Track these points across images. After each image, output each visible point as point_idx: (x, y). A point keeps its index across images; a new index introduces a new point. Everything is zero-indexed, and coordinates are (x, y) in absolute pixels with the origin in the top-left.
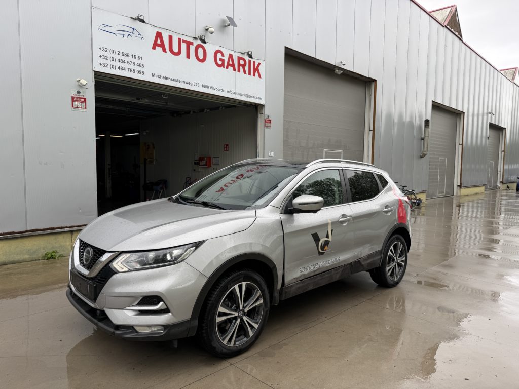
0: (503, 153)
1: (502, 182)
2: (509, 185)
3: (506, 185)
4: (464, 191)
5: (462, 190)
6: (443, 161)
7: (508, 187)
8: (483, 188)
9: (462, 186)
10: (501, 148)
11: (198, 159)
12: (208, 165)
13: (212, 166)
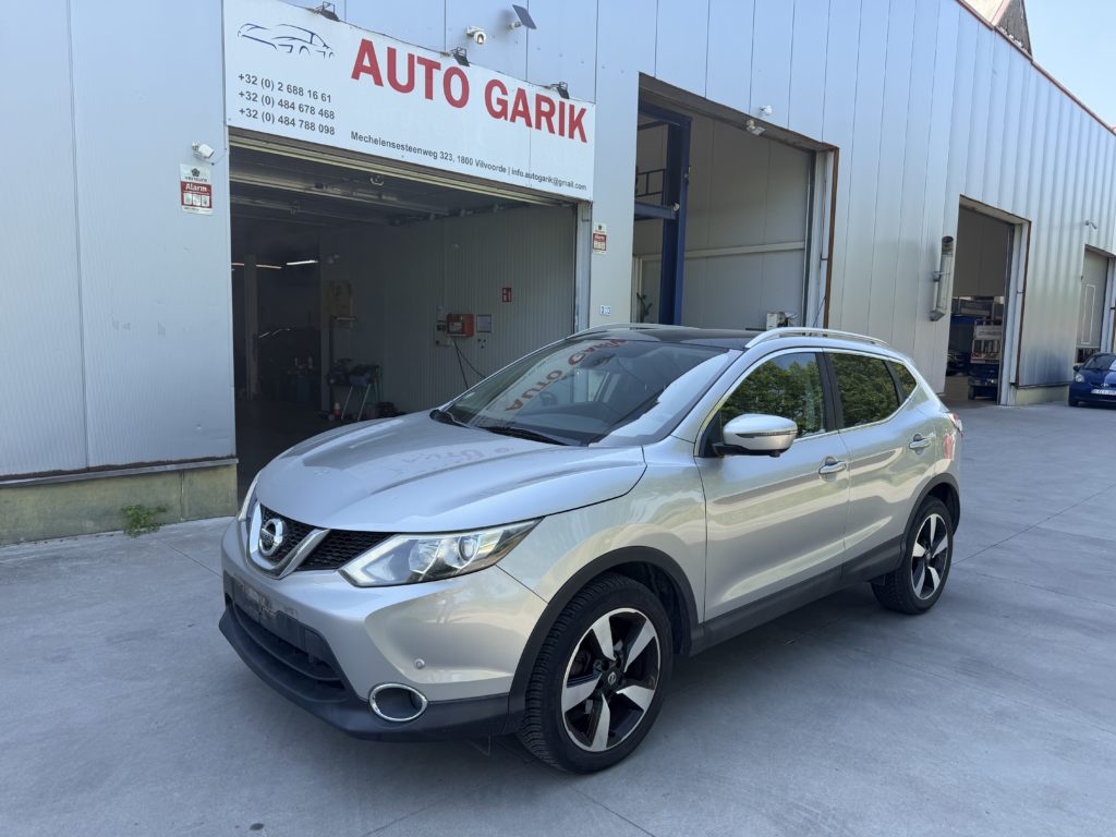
5: (1018, 392)
9: (1020, 384)
10: (1110, 301)
11: (445, 319)
12: (467, 331)
13: (476, 334)
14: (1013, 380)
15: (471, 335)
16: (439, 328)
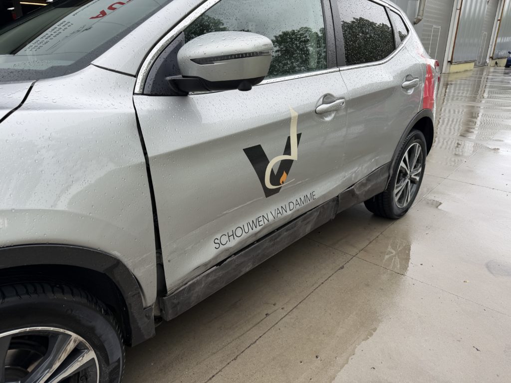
0: (499, 22)
1: (492, 58)
2: (497, 60)
3: (494, 61)
4: (454, 68)
5: (452, 66)
6: (436, 31)
7: (496, 63)
8: (473, 64)
9: (453, 61)
10: (498, 17)
14: (450, 60)
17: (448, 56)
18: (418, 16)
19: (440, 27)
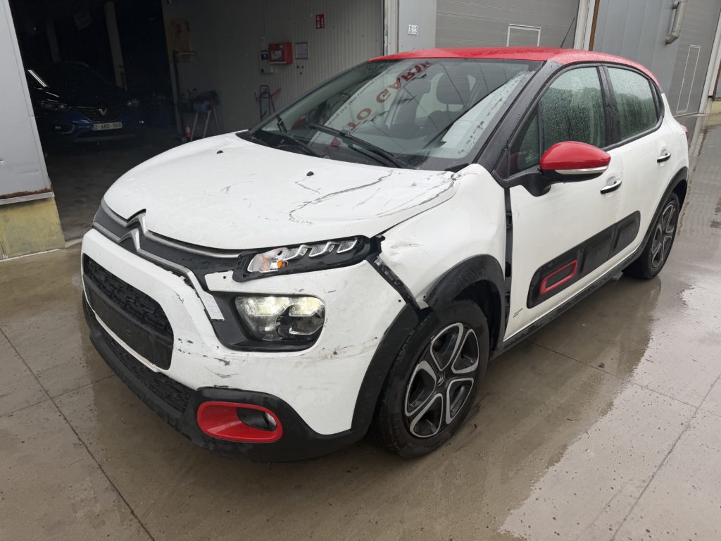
4: (717, 107)
5: (713, 103)
6: (694, 52)
11: (267, 50)
12: (287, 59)
13: (295, 61)
14: (711, 94)
15: (290, 62)
16: (263, 58)
17: (709, 89)
18: (672, 32)
19: (699, 47)
